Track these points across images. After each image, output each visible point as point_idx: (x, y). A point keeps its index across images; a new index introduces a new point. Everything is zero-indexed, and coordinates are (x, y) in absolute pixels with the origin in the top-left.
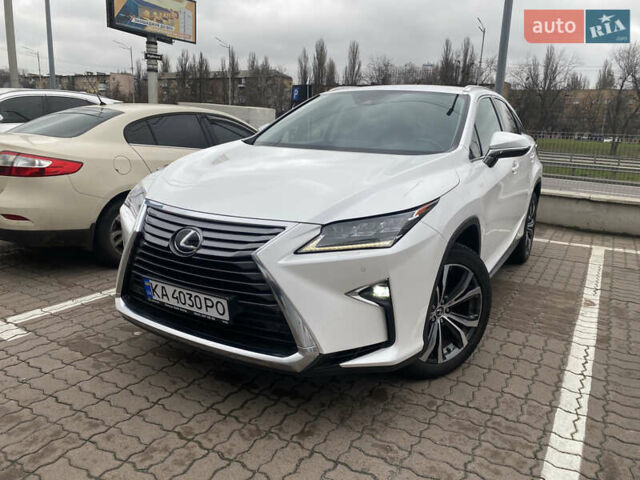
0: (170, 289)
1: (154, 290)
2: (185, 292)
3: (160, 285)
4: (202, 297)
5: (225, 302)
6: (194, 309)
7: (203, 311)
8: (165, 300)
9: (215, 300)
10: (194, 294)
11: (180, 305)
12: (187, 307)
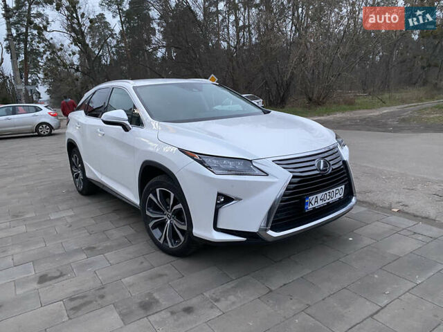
0: (319, 196)
1: (310, 203)
2: (327, 192)
3: (315, 196)
4: (334, 190)
5: (343, 187)
6: (331, 200)
7: (334, 198)
8: (316, 205)
9: (339, 188)
10: (331, 191)
11: (324, 202)
12: (327, 201)
